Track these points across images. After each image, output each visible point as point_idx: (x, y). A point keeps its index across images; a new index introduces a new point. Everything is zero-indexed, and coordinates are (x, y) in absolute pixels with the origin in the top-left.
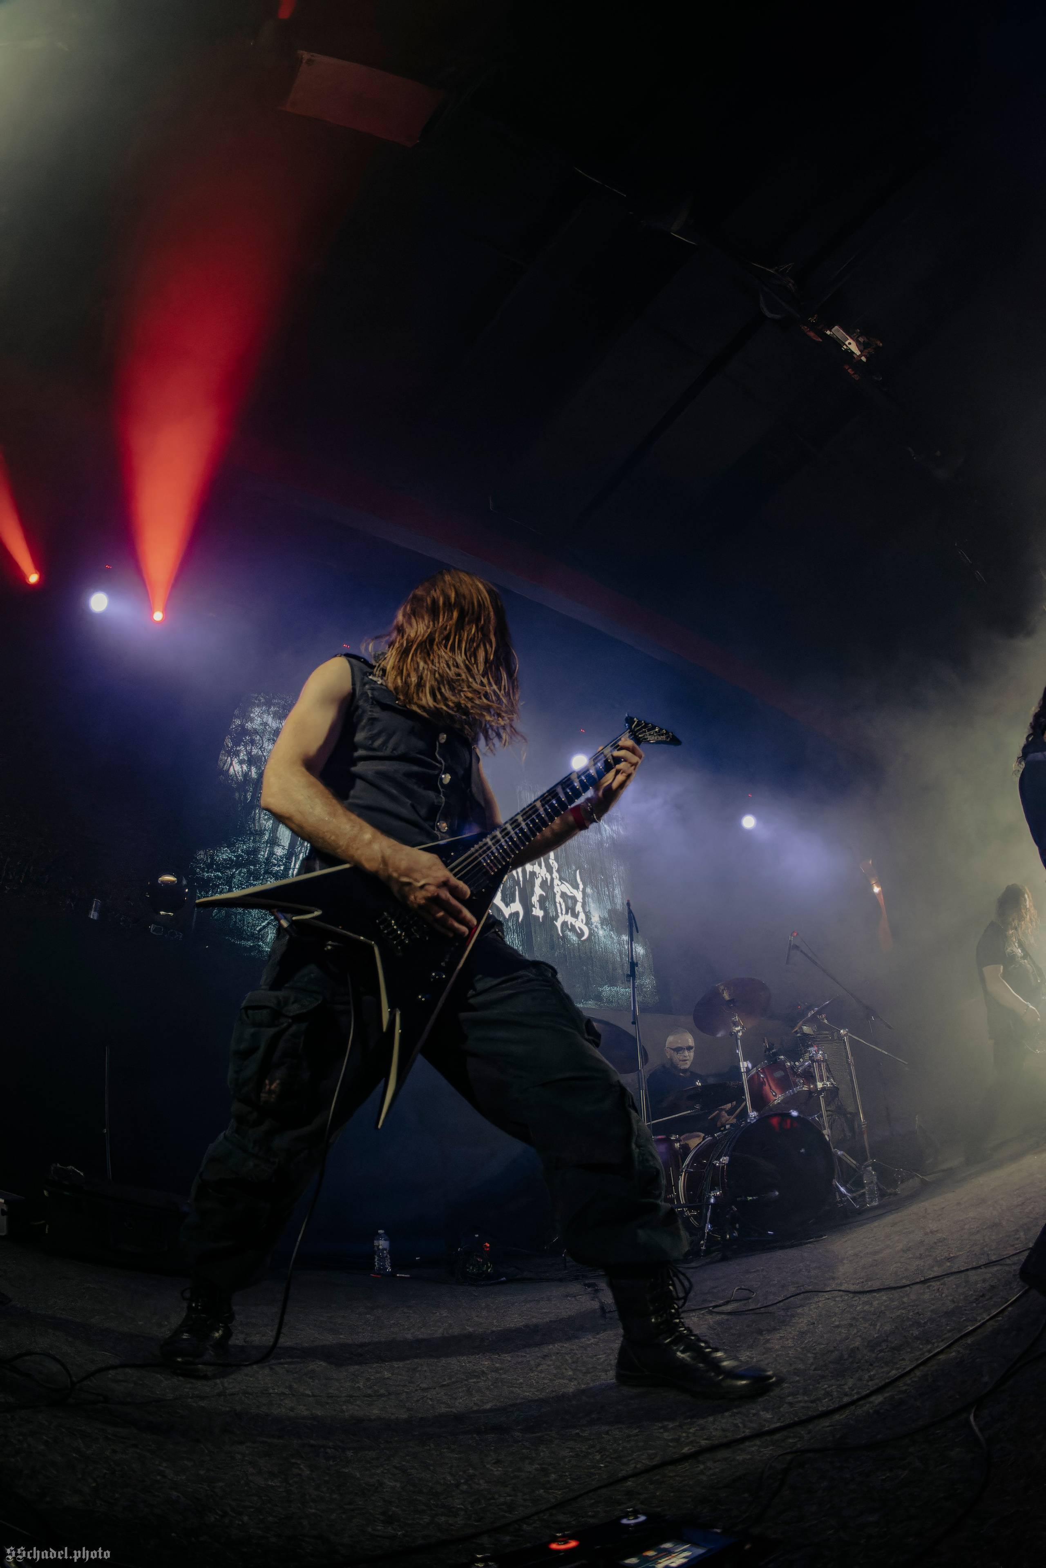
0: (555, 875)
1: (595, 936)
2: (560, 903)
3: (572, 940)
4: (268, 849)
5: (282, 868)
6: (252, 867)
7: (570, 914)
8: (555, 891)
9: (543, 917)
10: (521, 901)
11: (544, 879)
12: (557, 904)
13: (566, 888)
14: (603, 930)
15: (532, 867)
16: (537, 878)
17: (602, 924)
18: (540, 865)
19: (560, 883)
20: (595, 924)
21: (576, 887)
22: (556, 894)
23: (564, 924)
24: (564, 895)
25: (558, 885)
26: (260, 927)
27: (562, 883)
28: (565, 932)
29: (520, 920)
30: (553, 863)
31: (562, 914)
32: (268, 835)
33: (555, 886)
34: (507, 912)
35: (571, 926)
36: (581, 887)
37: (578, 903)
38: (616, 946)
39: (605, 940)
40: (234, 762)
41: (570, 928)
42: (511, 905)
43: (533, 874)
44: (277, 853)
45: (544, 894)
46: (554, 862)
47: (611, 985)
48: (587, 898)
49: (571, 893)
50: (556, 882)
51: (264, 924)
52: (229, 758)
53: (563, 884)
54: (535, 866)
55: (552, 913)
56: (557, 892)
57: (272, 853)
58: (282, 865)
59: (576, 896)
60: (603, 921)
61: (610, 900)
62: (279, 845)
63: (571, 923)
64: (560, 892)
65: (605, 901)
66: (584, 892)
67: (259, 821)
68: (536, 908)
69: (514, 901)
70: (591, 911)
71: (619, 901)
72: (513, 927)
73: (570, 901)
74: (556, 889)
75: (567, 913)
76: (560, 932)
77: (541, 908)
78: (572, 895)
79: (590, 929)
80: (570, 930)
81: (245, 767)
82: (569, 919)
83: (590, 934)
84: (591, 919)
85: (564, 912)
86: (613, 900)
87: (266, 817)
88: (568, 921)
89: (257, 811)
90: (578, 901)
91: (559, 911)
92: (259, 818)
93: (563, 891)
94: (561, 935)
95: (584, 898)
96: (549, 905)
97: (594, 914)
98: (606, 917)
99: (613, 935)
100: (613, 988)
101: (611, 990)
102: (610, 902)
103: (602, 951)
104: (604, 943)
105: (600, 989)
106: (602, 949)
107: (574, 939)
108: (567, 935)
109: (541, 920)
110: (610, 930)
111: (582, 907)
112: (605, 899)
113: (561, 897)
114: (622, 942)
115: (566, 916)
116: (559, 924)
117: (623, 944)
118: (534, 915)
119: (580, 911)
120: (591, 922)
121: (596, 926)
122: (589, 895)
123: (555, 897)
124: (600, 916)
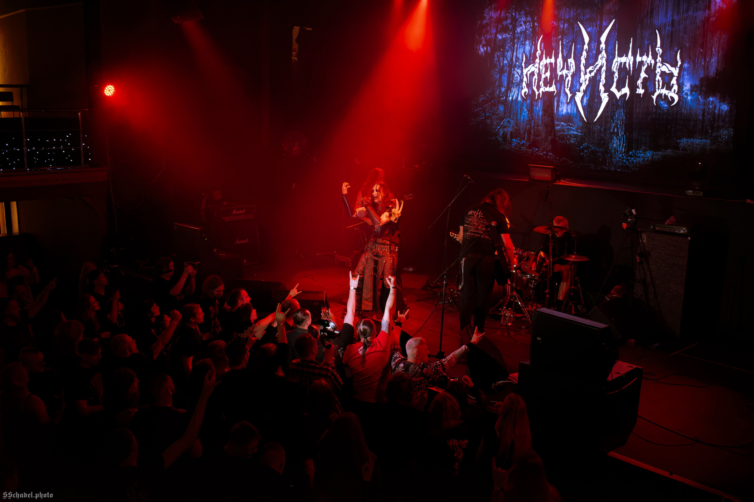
0: (659, 59)
1: (683, 102)
2: (659, 81)
3: (663, 107)
4: (498, 90)
5: (505, 98)
6: (492, 101)
7: (665, 88)
8: (657, 72)
9: (643, 94)
10: (629, 86)
11: (649, 65)
12: (656, 82)
13: (666, 68)
14: (692, 96)
15: (641, 57)
16: (643, 66)
17: (692, 91)
18: (648, 56)
19: (661, 65)
20: (685, 92)
21: (674, 65)
22: (656, 74)
24: (663, 74)
25: (659, 67)
26: (497, 130)
27: (663, 64)
28: (658, 102)
29: (627, 99)
30: (658, 50)
31: (659, 89)
32: (497, 82)
33: (657, 68)
34: (618, 95)
35: (664, 97)
36: (679, 63)
37: (674, 77)
38: (701, 107)
39: (691, 104)
40: (480, 48)
42: (622, 90)
43: (642, 63)
44: (502, 91)
45: (647, 76)
46: (660, 49)
47: (689, 137)
48: (682, 72)
49: (669, 71)
50: (659, 64)
51: (499, 128)
52: (478, 46)
53: (664, 66)
54: (643, 57)
55: (650, 90)
56: (658, 72)
57: (500, 91)
58: (504, 96)
60: (693, 89)
61: (704, 69)
62: (502, 86)
63: (665, 94)
64: (660, 72)
65: (700, 71)
66: (681, 68)
67: (494, 76)
68: (639, 88)
69: (624, 87)
70: (684, 82)
71: (713, 68)
72: (621, 105)
73: (667, 78)
74: (658, 70)
75: (663, 88)
76: (654, 103)
77: (642, 89)
78: (671, 72)
79: (679, 97)
80: (663, 100)
81: (485, 48)
82: (664, 91)
83: (679, 100)
84: (683, 88)
85: (660, 87)
86: (708, 68)
87: (496, 73)
88: (662, 93)
89: (492, 71)
90: (674, 76)
91: (657, 87)
92: (494, 75)
93: (663, 70)
94: (655, 105)
95: (678, 74)
96: (649, 83)
97: (686, 85)
98: (697, 84)
99: (700, 99)
100: (690, 140)
101: (687, 141)
102: (704, 71)
103: (687, 112)
104: (690, 106)
105: (679, 141)
106: (687, 111)
107: (665, 106)
108: (660, 104)
109: (642, 96)
110: (698, 95)
111: (677, 80)
112: (699, 69)
113: (660, 76)
114: (708, 103)
115: (661, 89)
116: (654, 97)
117: (709, 104)
118: (637, 93)
119: (674, 84)
120: (682, 90)
121: (686, 94)
122: (684, 70)
123: (656, 77)
124: (691, 86)
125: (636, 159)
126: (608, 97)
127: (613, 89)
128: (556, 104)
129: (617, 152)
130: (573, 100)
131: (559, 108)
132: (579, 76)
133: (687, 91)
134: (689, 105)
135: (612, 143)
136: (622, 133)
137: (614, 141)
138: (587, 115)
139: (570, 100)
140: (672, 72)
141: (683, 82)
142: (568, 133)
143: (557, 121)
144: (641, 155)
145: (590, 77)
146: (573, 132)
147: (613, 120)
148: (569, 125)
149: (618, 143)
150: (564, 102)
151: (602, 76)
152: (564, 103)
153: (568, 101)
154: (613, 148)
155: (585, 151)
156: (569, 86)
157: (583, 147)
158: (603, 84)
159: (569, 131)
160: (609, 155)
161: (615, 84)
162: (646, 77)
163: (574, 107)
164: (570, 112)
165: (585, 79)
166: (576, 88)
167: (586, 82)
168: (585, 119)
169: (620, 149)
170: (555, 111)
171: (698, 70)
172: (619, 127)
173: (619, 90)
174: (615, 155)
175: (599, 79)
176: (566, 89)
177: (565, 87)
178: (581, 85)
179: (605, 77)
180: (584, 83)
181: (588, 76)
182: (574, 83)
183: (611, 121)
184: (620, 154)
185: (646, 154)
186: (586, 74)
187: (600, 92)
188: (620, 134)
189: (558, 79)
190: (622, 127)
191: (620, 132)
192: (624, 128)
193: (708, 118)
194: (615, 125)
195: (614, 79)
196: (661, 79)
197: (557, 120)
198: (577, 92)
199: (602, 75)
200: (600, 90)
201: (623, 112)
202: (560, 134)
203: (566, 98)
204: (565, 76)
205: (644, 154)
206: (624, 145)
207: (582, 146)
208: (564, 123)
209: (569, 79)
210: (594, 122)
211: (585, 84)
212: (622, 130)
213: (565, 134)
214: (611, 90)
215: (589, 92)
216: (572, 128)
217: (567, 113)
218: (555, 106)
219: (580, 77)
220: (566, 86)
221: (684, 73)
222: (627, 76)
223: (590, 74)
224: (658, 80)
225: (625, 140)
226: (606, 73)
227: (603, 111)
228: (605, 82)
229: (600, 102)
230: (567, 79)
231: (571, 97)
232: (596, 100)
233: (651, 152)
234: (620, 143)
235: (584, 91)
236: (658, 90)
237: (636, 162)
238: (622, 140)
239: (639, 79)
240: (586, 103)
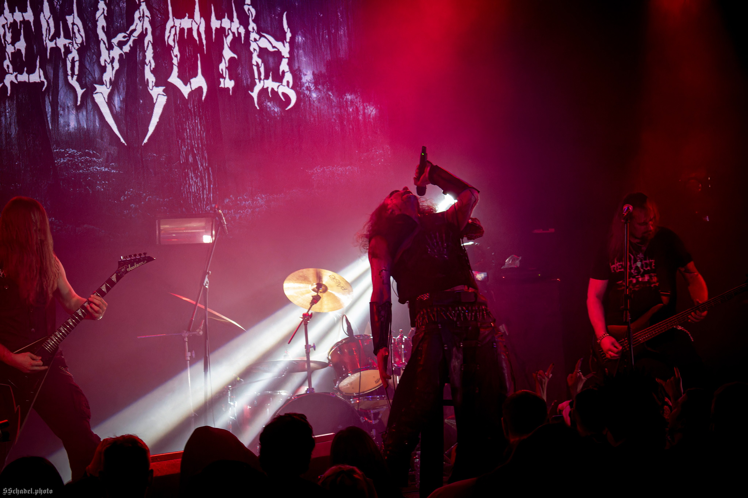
0: (252, 25)
1: (305, 103)
2: (258, 65)
3: (272, 112)
7: (270, 78)
8: (252, 49)
9: (233, 88)
10: (203, 74)
11: (236, 36)
12: (253, 66)
13: (267, 42)
14: (317, 91)
15: (220, 21)
16: (226, 38)
17: (316, 84)
18: (231, 19)
19: (257, 37)
21: (281, 38)
22: (251, 53)
23: (264, 91)
24: (263, 52)
25: (255, 40)
27: (261, 36)
28: (263, 103)
29: (203, 98)
30: (249, 9)
31: (260, 79)
33: (251, 42)
34: (185, 90)
35: (271, 94)
36: (289, 35)
37: (284, 59)
38: (336, 111)
39: (319, 105)
41: (270, 96)
42: (193, 80)
43: (222, 32)
45: (236, 56)
46: (251, 7)
48: (296, 51)
49: (274, 47)
50: (253, 35)
53: (263, 39)
54: (223, 20)
55: (245, 81)
56: (254, 50)
59: (280, 50)
60: (318, 80)
61: (330, 48)
63: (273, 89)
64: (258, 49)
65: (323, 50)
66: (292, 44)
68: (225, 78)
69: (195, 75)
70: (301, 69)
71: (343, 46)
72: (194, 109)
73: (271, 60)
74: (253, 46)
75: (267, 77)
76: (256, 105)
77: (231, 79)
78: (276, 50)
79: (298, 93)
80: (270, 100)
82: (270, 84)
83: (298, 100)
84: (301, 78)
85: (262, 77)
86: (335, 45)
88: (268, 88)
90: (283, 57)
91: (256, 76)
93: (262, 46)
94: (258, 108)
95: (291, 52)
96: (242, 70)
97: (305, 72)
98: (323, 72)
99: (331, 97)
100: (327, 168)
101: (324, 171)
102: (331, 50)
103: (315, 120)
104: (318, 110)
105: (310, 172)
106: (314, 117)
107: (276, 110)
108: (266, 107)
109: (231, 92)
110: (328, 90)
111: (289, 64)
112: (323, 47)
113: (259, 56)
114: (344, 103)
115: (265, 81)
116: (255, 94)
117: (347, 106)
118: (222, 87)
119: (286, 71)
120: (300, 82)
121: (308, 88)
122: (298, 46)
123: (251, 58)
124: (314, 74)
125: (239, 212)
126: (165, 94)
127: (174, 79)
128: (49, 109)
129: (201, 203)
130: (90, 104)
131: (58, 118)
132: (96, 50)
133: (309, 84)
134: (315, 108)
135: (187, 186)
136: (204, 164)
137: (191, 181)
138: (127, 129)
139: (81, 101)
140: (279, 50)
141: (299, 67)
142: (88, 170)
143: (56, 146)
144: (247, 203)
145: (121, 55)
146: (98, 169)
147: (183, 140)
148: (88, 154)
149: (200, 184)
150: (69, 105)
151: (146, 54)
152: (68, 107)
153: (79, 103)
154: (190, 195)
155: (133, 205)
156: (76, 72)
157: (126, 198)
158: (152, 69)
159: (89, 167)
160: (184, 209)
161: (175, 70)
162: (234, 58)
163: (94, 116)
164: (85, 127)
165: (111, 58)
166: (92, 75)
167: (114, 64)
168: (122, 140)
169: (205, 196)
170: (50, 126)
171: (321, 47)
172: (195, 152)
173: (186, 82)
174: (196, 209)
175: (141, 58)
176: (69, 78)
177: (68, 75)
178: (103, 69)
179: (154, 54)
180: (109, 67)
181: (116, 52)
182: (88, 67)
183: (178, 142)
184: (207, 205)
185: (257, 200)
186: (110, 48)
187: (147, 85)
188: (199, 166)
189: (48, 57)
190: (203, 152)
191: (199, 163)
192: (206, 155)
193: (350, 129)
194: (187, 150)
195: (172, 59)
196: (262, 63)
197: (58, 145)
198: (96, 86)
199: (147, 51)
200: (148, 80)
201: (200, 123)
202: (68, 173)
203: (72, 96)
204: (63, 50)
205: (253, 200)
206: (212, 186)
207: (125, 195)
208: (76, 150)
209: (73, 58)
210: (143, 145)
211: (113, 68)
212: (203, 157)
213: (80, 174)
214: (170, 80)
215: (123, 84)
216: (95, 159)
217: (79, 128)
218: (49, 115)
219: (99, 54)
220: (69, 72)
221: (298, 52)
222: (199, 55)
223: (121, 49)
224: (257, 63)
225: (211, 177)
226: (154, 48)
227: (158, 123)
228: (156, 66)
229: (151, 104)
230: (70, 56)
231: (83, 95)
232: (141, 101)
233: (263, 196)
234: (203, 184)
235: (111, 83)
236: (260, 82)
237: (240, 217)
238: (207, 177)
239: (222, 60)
240: (120, 107)
